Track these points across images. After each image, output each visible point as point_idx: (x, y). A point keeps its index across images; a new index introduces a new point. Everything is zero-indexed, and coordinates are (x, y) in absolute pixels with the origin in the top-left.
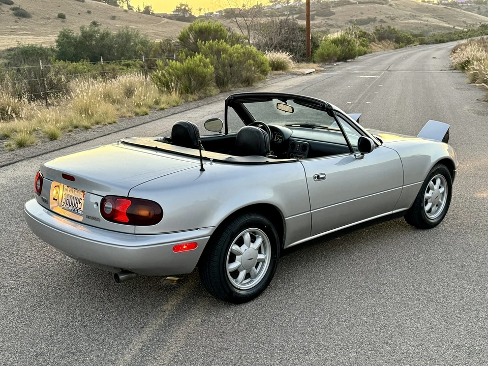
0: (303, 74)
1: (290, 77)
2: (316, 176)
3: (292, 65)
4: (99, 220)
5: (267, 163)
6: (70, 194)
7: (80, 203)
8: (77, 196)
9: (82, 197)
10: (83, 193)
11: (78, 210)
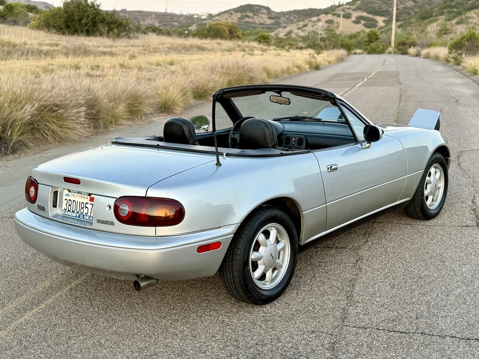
2: (329, 167)
4: (112, 224)
5: (282, 155)
6: (72, 199)
7: (86, 207)
8: (82, 200)
9: (88, 201)
10: (89, 197)
11: (84, 215)
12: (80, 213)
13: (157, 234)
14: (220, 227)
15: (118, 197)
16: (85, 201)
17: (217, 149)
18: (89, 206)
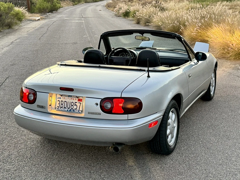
0: (36, 20)
1: (28, 22)
2: (189, 75)
3: (28, 15)
4: (100, 114)
5: (172, 70)
6: (64, 100)
7: (75, 105)
8: (71, 101)
9: (77, 101)
10: (77, 99)
11: (74, 110)
12: (70, 108)
13: (129, 119)
14: (157, 113)
15: (103, 98)
16: (74, 101)
17: (148, 69)
18: (78, 104)
